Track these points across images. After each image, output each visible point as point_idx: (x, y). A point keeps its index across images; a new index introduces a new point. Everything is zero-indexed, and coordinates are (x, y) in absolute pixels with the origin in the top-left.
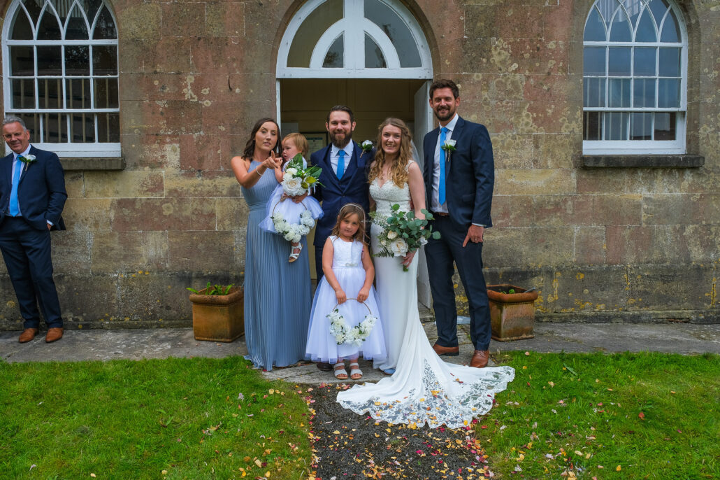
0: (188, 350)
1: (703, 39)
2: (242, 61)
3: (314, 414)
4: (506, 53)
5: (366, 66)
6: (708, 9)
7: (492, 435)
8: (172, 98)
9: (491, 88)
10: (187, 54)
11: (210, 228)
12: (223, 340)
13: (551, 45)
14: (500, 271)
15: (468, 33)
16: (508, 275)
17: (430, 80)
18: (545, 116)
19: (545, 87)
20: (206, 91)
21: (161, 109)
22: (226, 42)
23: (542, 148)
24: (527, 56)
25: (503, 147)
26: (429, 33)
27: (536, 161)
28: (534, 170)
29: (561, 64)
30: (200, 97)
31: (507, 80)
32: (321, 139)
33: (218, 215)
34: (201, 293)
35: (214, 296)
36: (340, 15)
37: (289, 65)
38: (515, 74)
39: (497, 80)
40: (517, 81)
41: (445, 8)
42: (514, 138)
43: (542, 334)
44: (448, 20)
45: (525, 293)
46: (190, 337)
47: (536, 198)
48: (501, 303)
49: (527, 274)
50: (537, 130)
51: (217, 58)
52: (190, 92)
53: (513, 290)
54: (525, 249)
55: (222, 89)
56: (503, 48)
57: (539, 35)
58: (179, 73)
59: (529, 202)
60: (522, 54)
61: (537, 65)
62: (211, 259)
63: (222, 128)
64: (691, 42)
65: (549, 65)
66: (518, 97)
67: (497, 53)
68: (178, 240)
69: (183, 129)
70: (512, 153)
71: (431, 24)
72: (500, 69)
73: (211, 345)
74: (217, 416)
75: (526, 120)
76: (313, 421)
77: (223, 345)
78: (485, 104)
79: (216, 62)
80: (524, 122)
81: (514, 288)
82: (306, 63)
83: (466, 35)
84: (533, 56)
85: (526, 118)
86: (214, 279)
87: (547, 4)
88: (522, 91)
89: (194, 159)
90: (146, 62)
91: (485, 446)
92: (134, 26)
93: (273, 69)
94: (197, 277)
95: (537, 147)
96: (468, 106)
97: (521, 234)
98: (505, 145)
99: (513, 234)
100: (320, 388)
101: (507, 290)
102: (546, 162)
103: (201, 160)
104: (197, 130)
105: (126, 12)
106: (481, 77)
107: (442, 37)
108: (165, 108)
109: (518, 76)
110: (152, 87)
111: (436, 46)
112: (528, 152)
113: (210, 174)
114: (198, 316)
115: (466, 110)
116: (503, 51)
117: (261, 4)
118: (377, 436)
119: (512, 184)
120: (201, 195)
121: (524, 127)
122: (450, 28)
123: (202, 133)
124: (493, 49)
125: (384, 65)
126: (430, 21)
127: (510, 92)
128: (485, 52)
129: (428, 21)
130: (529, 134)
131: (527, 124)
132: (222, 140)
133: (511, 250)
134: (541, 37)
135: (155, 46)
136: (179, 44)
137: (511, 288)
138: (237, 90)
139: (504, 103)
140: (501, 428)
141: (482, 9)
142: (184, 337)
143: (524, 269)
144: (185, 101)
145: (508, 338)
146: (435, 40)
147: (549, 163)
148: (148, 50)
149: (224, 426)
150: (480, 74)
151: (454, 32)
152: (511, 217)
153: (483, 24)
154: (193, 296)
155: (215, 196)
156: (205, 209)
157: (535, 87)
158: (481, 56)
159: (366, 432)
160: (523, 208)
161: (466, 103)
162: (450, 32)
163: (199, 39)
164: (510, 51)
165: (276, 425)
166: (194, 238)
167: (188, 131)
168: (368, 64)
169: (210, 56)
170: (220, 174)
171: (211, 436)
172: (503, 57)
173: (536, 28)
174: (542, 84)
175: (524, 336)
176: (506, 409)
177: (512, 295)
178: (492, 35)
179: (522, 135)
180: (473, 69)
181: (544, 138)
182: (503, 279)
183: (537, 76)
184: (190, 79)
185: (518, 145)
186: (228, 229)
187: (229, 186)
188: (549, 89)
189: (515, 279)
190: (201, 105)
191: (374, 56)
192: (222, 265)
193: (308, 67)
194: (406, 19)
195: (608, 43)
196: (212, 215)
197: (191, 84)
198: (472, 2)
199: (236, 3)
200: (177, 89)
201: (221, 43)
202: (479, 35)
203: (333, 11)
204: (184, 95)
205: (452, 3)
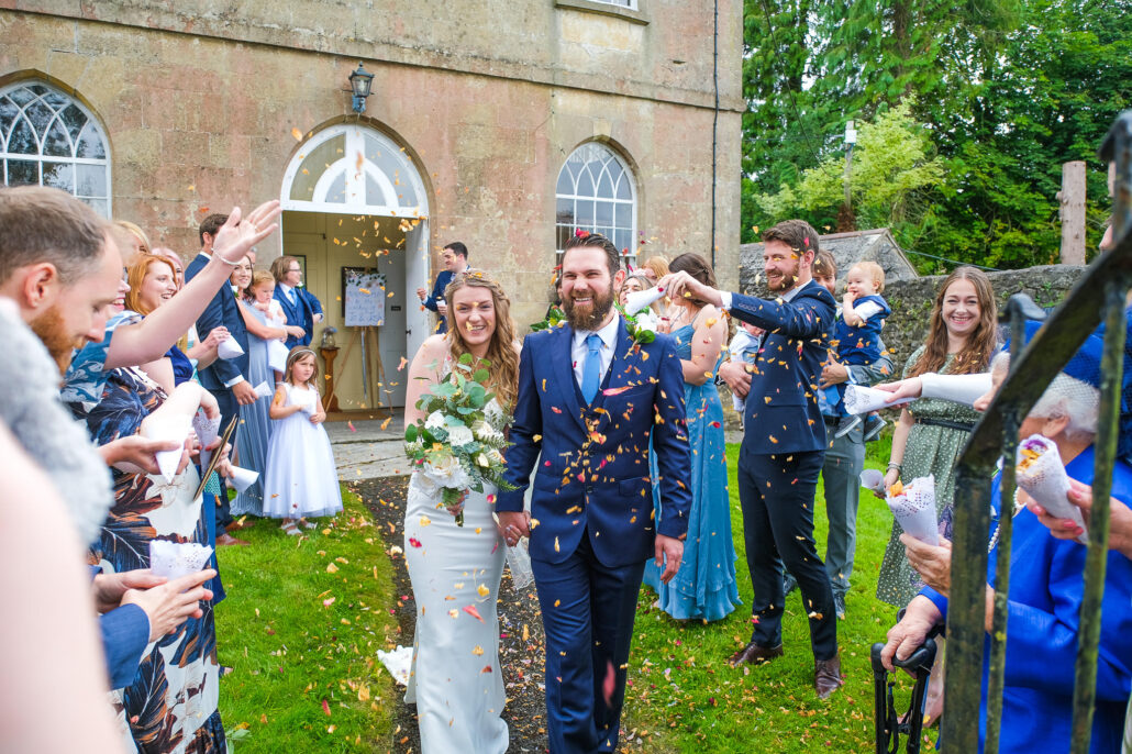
1: (647, 199)
2: (248, 193)
4: (493, 201)
5: (367, 204)
6: (651, 176)
8: (174, 225)
9: (481, 230)
10: (189, 181)
13: (530, 197)
15: (460, 181)
17: (426, 219)
18: (526, 257)
19: (526, 233)
21: (161, 236)
22: (231, 173)
23: (523, 284)
24: (510, 204)
26: (426, 178)
27: (519, 295)
28: (518, 303)
29: (538, 214)
31: (493, 225)
36: (342, 154)
37: (291, 198)
38: (500, 220)
39: (486, 224)
40: (502, 226)
41: (440, 158)
42: (500, 275)
44: (443, 169)
50: (520, 269)
51: (221, 189)
52: (194, 220)
56: (490, 197)
57: (520, 187)
58: (181, 201)
60: (506, 203)
61: (519, 213)
64: (639, 200)
65: (529, 214)
66: (503, 239)
67: (485, 200)
71: (428, 170)
72: (488, 215)
75: (510, 260)
78: (476, 244)
79: (220, 192)
80: (508, 262)
82: (309, 197)
83: (459, 183)
84: (515, 205)
85: (510, 258)
87: (526, 161)
88: (506, 234)
90: (144, 188)
92: (131, 149)
95: (519, 283)
102: (526, 295)
105: (122, 135)
106: (472, 221)
107: (438, 184)
108: (165, 234)
109: (503, 222)
110: (151, 213)
111: (432, 191)
112: (512, 287)
116: (490, 199)
117: (267, 140)
121: (508, 266)
122: (444, 176)
124: (482, 197)
125: (383, 203)
126: (427, 168)
127: (497, 235)
128: (475, 199)
130: (512, 272)
131: (511, 263)
134: (522, 190)
135: (154, 172)
136: (181, 172)
139: (491, 244)
141: (472, 161)
144: (188, 228)
146: (431, 185)
147: (529, 297)
148: (146, 175)
150: (471, 218)
151: (448, 180)
153: (473, 174)
157: (517, 231)
158: (472, 202)
162: (445, 179)
163: (203, 168)
164: (497, 200)
168: (370, 201)
169: (214, 187)
172: (490, 205)
173: (517, 181)
174: (522, 229)
178: (481, 184)
179: (507, 272)
180: (465, 214)
181: (525, 276)
183: (519, 223)
184: (193, 207)
188: (528, 234)
191: (374, 195)
193: (311, 200)
194: (405, 163)
195: (575, 197)
197: (195, 212)
198: (463, 155)
199: (241, 137)
200: (178, 216)
201: (225, 174)
202: (470, 183)
203: (335, 150)
204: (186, 222)
205: (446, 154)
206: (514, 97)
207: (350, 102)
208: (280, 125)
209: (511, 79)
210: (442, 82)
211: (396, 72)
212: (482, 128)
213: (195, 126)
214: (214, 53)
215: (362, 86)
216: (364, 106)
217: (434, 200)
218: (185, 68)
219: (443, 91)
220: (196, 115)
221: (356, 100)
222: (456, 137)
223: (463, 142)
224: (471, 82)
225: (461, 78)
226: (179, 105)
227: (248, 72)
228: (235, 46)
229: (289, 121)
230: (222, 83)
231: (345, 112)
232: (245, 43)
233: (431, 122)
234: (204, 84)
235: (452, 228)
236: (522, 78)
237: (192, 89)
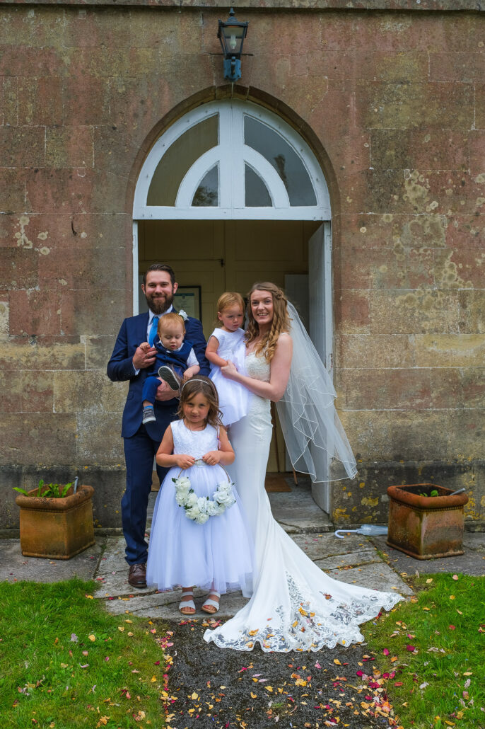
0: (12, 570)
2: (89, 198)
3: (171, 663)
4: (423, 188)
5: (247, 205)
7: (409, 696)
8: (2, 245)
9: (405, 232)
10: (21, 189)
11: (46, 409)
12: (58, 556)
13: (480, 179)
14: (420, 465)
15: (374, 163)
16: (429, 471)
17: (327, 221)
18: (474, 268)
19: (473, 231)
20: (43, 236)
22: (70, 174)
23: (470, 307)
24: (449, 192)
25: (420, 306)
26: (326, 163)
27: (464, 324)
28: (461, 335)
30: (36, 243)
31: (424, 222)
32: (193, 295)
33: (57, 393)
34: (31, 495)
35: (48, 499)
36: (214, 142)
37: (148, 204)
38: (434, 215)
39: (412, 221)
40: (437, 223)
41: (345, 132)
42: (434, 294)
43: (475, 550)
44: (349, 148)
45: (451, 495)
46: (15, 553)
47: (463, 370)
48: (420, 509)
49: (453, 470)
50: (464, 285)
51: (58, 195)
52: (24, 237)
53: (435, 492)
54: (450, 437)
55: (64, 233)
56: (419, 183)
57: (463, 166)
58: (10, 213)
59: (456, 376)
60: (443, 190)
61: (463, 203)
62: (47, 449)
63: (64, 282)
65: (478, 204)
66: (439, 243)
67: (411, 188)
68: (5, 425)
69: (14, 283)
70: (431, 313)
71: (328, 153)
72: (416, 209)
73: (42, 563)
74: (40, 667)
75: (450, 272)
76: (169, 673)
77: (59, 564)
78: (397, 252)
79: (57, 200)
80: (447, 275)
81: (437, 489)
82: (171, 201)
83: (373, 166)
84: (456, 193)
85: (449, 269)
86: (50, 475)
87: (473, 128)
88: (444, 235)
89: (27, 321)
91: (399, 713)
93: (129, 208)
94: (28, 473)
95: (464, 306)
96: (375, 255)
97: (446, 418)
98: (424, 303)
99: (436, 418)
100: (182, 625)
101: (428, 491)
102: (475, 324)
103: (36, 323)
104: (32, 285)
106: (391, 219)
107: (342, 169)
109: (438, 218)
111: (335, 179)
112: (453, 313)
113: (46, 341)
114: (27, 524)
115: (374, 259)
116: (419, 186)
117: (114, 128)
118: (254, 696)
119: (433, 354)
120: (36, 367)
121: (446, 281)
122: (352, 158)
123: (37, 288)
124: (406, 183)
125: (268, 202)
126: (326, 149)
127: (429, 237)
128: (396, 187)
129: (324, 149)
130: (454, 290)
131: (451, 277)
132: (63, 296)
133: (433, 438)
134: (467, 169)
136: (10, 178)
137: (433, 488)
138: (83, 235)
139: (421, 251)
140: (422, 686)
141: (391, 134)
142: (9, 552)
143: (450, 462)
144: (17, 249)
145: (430, 556)
146: (333, 172)
147: (480, 326)
149: (48, 682)
150: (391, 215)
151: (356, 162)
152: (433, 395)
153: (393, 153)
154: (21, 498)
155: (53, 368)
156: (39, 384)
157: (460, 230)
158: (392, 192)
159: (238, 691)
160: (447, 385)
161: (374, 251)
162: (353, 162)
163: (36, 171)
164: (428, 186)
165: (118, 680)
166: (26, 422)
167: (20, 285)
168: (250, 202)
169: (49, 193)
170: (59, 340)
171: (29, 698)
172: (419, 194)
173: (460, 158)
174: (468, 227)
175: (451, 552)
176: (427, 657)
177: (436, 498)
178: (405, 165)
179: (444, 291)
180: (382, 209)
181: (473, 295)
182: (422, 475)
183: (463, 218)
184: (24, 221)
185: (440, 303)
186: (68, 411)
187: (71, 355)
188: (477, 234)
189: (439, 475)
190: (37, 253)
191: (256, 192)
192: (61, 457)
193: (173, 205)
194: (296, 146)
196: (48, 393)
197: (25, 227)
198: (379, 126)
199: (82, 127)
200: (7, 234)
201: (64, 176)
202: (389, 166)
203: (207, 136)
204: (16, 240)
205: (354, 127)
206: (453, 38)
207: (221, 68)
208: (131, 107)
209: (449, 13)
210: (347, 28)
211: (282, 23)
212: (405, 86)
213: (28, 119)
214: (52, 26)
215: (233, 43)
216: (238, 72)
217: (338, 193)
218: (18, 49)
219: (348, 40)
220: (29, 106)
221: (226, 63)
222: (367, 103)
223: (378, 109)
224: (388, 25)
225: (374, 20)
226: (10, 94)
227: (93, 45)
228: (77, 14)
229: (142, 102)
230: (62, 61)
231: (214, 84)
232: (88, 8)
233: (332, 85)
234: (40, 65)
235: (363, 230)
236: (465, 7)
237: (26, 73)
